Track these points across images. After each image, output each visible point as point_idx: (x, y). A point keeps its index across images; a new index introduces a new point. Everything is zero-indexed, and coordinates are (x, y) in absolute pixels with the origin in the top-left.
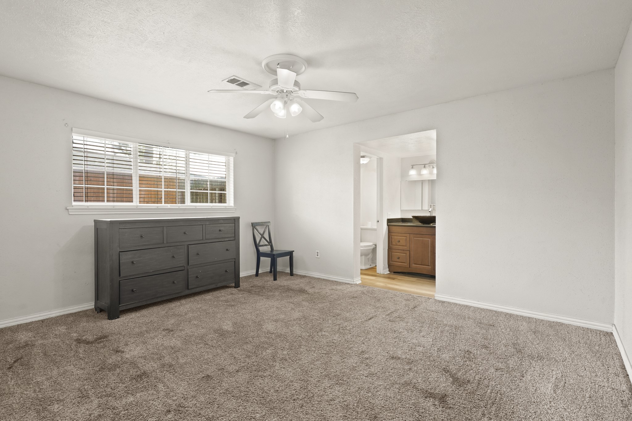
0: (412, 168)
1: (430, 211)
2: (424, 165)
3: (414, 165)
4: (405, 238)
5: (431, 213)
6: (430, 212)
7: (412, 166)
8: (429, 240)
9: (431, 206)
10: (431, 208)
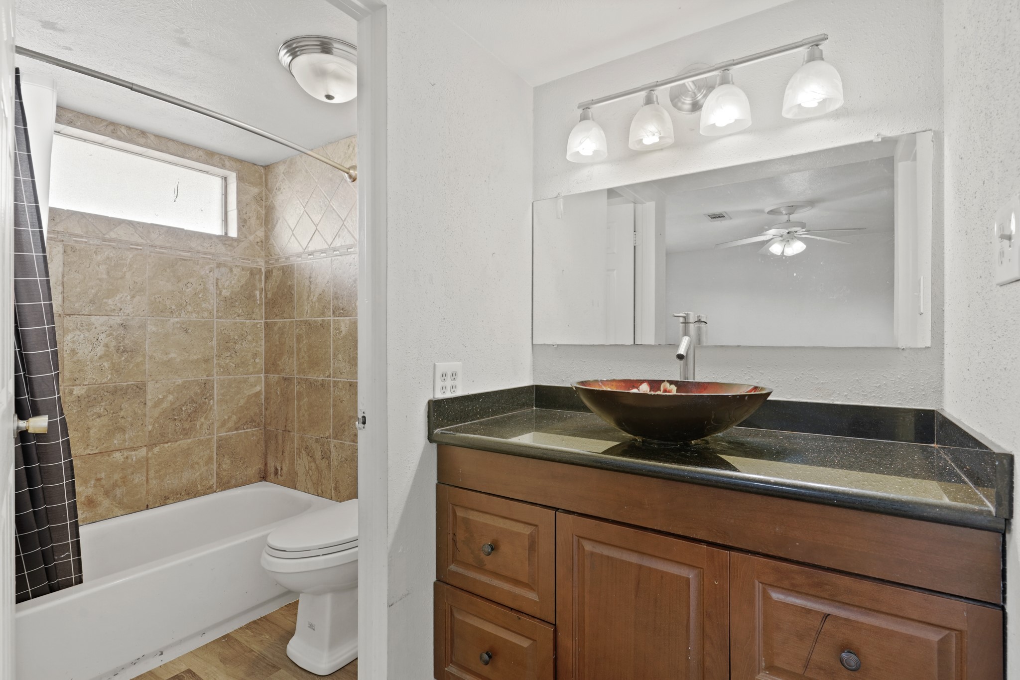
0: (584, 118)
1: (682, 351)
2: (643, 94)
3: (593, 102)
4: (527, 530)
5: (686, 365)
6: (680, 357)
7: (580, 111)
8: (690, 574)
9: (686, 322)
10: (686, 333)
